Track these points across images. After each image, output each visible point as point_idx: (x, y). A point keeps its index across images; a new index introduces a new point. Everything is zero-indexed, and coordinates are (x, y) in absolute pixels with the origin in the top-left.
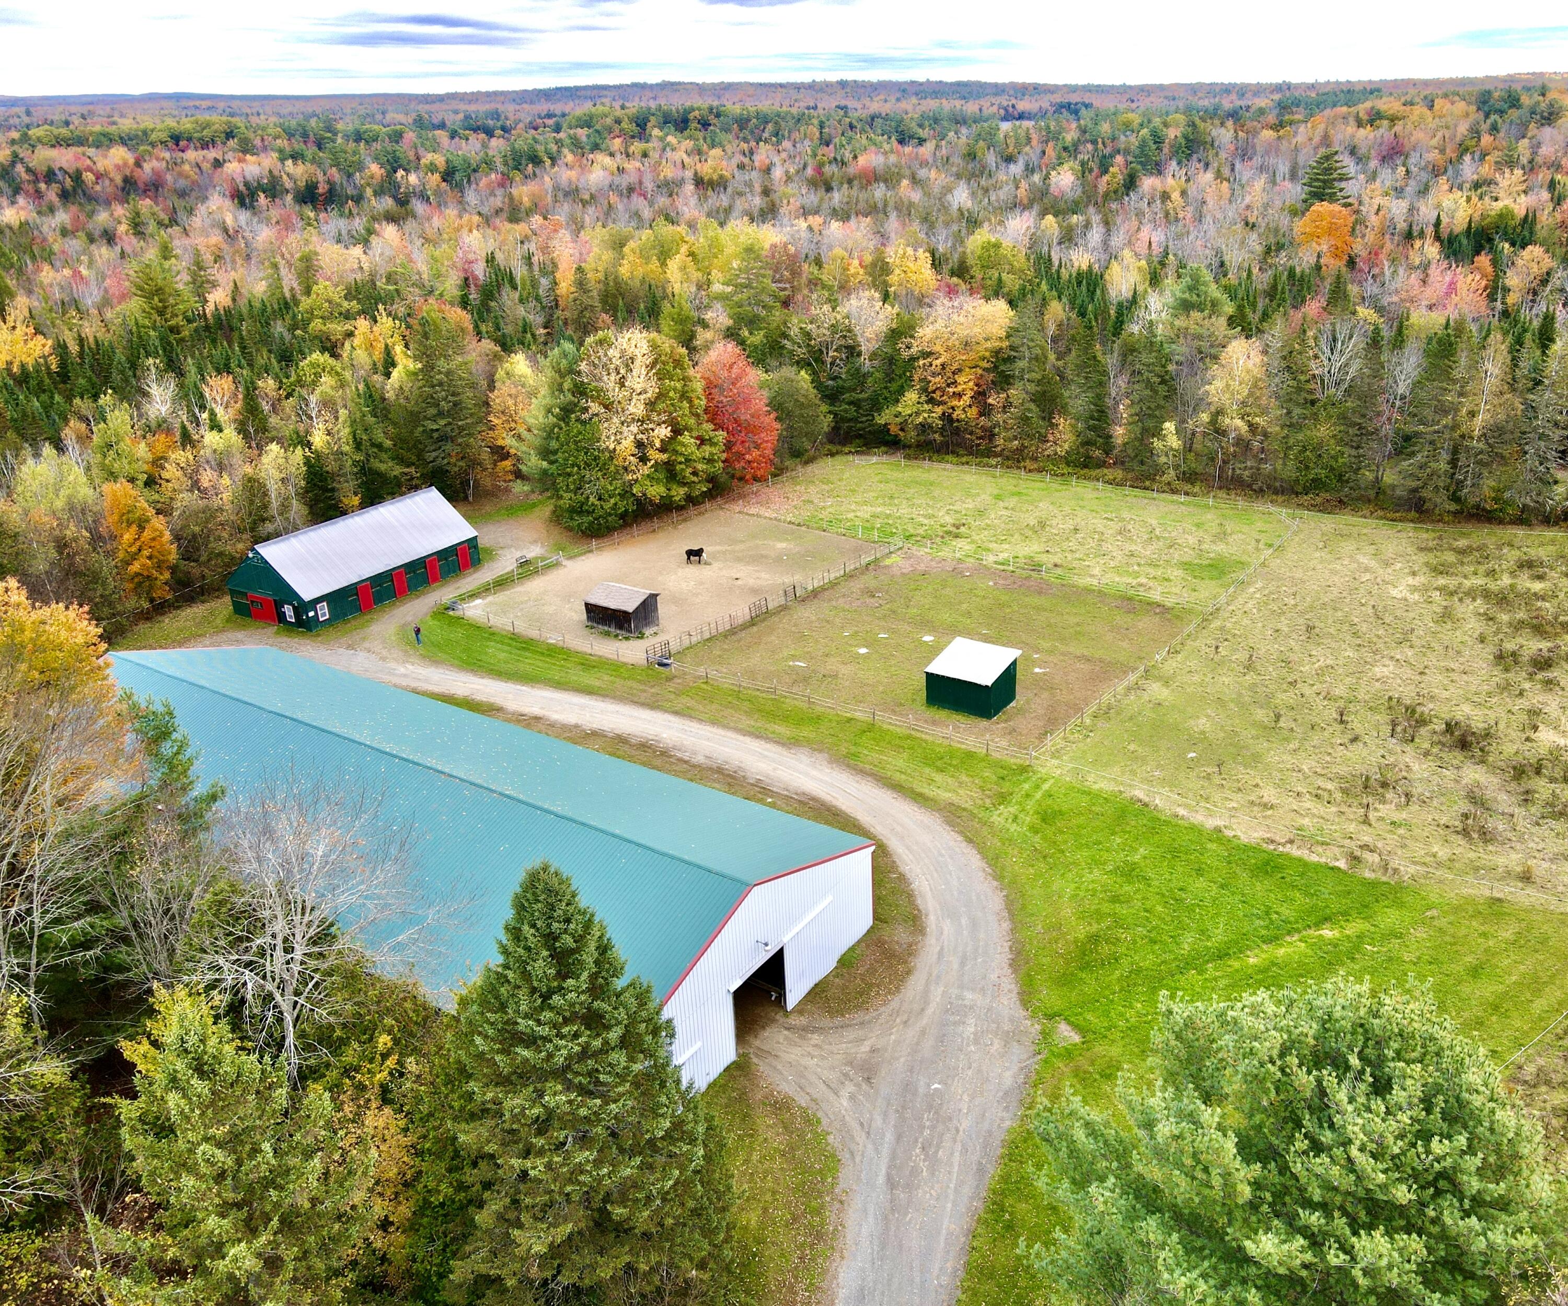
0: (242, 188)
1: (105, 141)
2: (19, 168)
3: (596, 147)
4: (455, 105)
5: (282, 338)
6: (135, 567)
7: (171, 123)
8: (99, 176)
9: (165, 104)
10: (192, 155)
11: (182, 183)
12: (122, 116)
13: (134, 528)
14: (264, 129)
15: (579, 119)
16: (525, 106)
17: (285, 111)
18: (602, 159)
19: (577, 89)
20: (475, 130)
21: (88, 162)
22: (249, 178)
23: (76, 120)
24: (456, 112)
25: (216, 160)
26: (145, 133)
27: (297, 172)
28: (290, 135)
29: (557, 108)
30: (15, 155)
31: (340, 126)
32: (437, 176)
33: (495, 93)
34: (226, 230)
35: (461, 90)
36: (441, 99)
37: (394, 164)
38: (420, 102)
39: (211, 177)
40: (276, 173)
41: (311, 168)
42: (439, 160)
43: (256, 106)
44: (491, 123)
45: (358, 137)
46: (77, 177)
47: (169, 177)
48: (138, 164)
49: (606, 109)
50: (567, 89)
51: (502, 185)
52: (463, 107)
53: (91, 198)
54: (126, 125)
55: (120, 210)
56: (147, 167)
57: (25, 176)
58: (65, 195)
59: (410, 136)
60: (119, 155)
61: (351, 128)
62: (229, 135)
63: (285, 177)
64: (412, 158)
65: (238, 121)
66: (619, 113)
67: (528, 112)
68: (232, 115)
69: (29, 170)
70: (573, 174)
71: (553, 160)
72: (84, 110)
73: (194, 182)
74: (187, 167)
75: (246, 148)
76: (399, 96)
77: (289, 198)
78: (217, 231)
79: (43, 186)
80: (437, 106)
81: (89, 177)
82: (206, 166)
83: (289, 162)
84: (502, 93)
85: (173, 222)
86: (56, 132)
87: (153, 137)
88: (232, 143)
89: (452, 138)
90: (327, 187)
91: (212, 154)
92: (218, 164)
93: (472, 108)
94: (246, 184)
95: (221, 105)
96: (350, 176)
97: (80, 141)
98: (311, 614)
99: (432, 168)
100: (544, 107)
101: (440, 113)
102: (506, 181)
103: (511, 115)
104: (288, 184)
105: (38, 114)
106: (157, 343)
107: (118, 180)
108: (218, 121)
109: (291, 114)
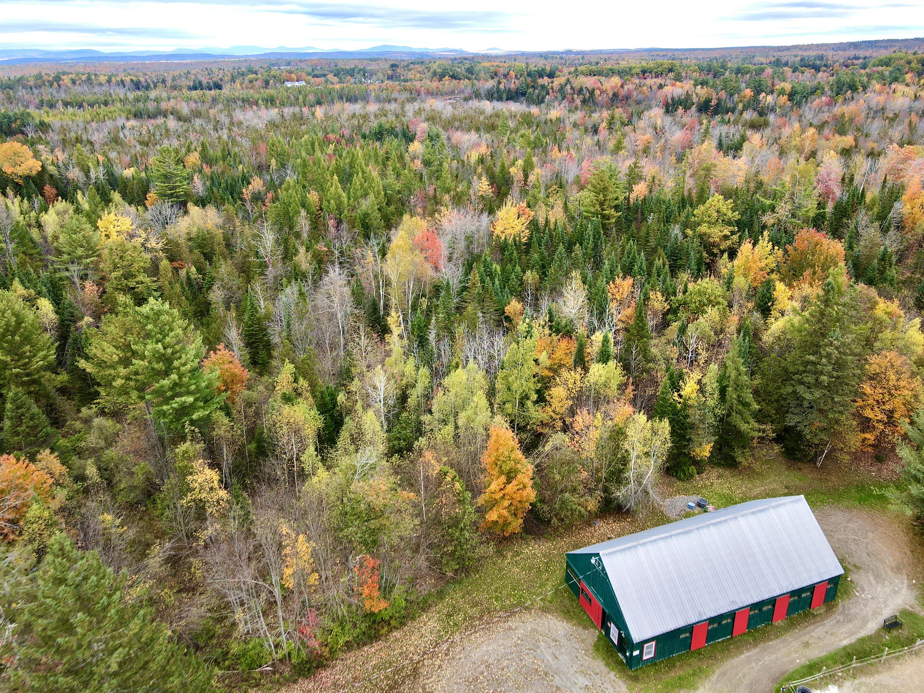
0: (670, 101)
1: (612, 72)
2: (568, 87)
3: (896, 80)
4: (795, 52)
5: (676, 239)
6: (492, 516)
7: (644, 64)
8: (602, 92)
9: (644, 54)
10: (650, 81)
11: (641, 97)
12: (623, 60)
13: (503, 479)
14: (689, 67)
15: (881, 61)
16: (840, 52)
17: (700, 57)
18: (900, 88)
19: (876, 42)
20: (808, 66)
21: (600, 85)
22: (675, 95)
23: (602, 62)
24: (796, 56)
25: (661, 84)
26: (630, 69)
27: (702, 92)
28: (701, 69)
29: (861, 53)
30: (568, 80)
31: (729, 65)
32: (786, 97)
33: (822, 45)
34: (656, 129)
35: (801, 43)
36: (788, 48)
37: (758, 90)
38: (776, 51)
39: (655, 94)
40: (690, 93)
41: (711, 90)
42: (787, 86)
43: (687, 54)
44: (818, 62)
45: (738, 71)
46: (592, 93)
47: (635, 94)
48: (622, 86)
49: (903, 55)
50: (869, 42)
51: (829, 104)
52: (800, 53)
53: (595, 103)
54: (623, 64)
55: (606, 114)
56: (626, 87)
57: (569, 91)
58: (584, 102)
59: (769, 70)
60: (616, 80)
61: (736, 66)
62: (671, 70)
63: (694, 95)
64: (770, 84)
65: (677, 63)
66: (911, 57)
67: (841, 57)
68: (673, 59)
69: (572, 88)
70: (882, 99)
71: (865, 88)
72: (606, 57)
73: (647, 97)
74: (645, 88)
75: (678, 78)
76: (763, 47)
77: (694, 108)
78: (651, 130)
79: (576, 96)
80: (785, 53)
81: (597, 92)
82: (655, 88)
83: (699, 87)
84: (827, 45)
85: (630, 122)
86: (591, 68)
87: (634, 71)
88: (671, 75)
89: (794, 72)
90: (716, 102)
91: (659, 81)
92: (661, 87)
93: (805, 54)
94: (673, 99)
95: (670, 54)
96: (731, 95)
97: (599, 73)
98: (636, 653)
99: (782, 92)
100: (851, 53)
101: (785, 57)
102: (832, 103)
103: (830, 58)
104: (695, 100)
105: (587, 58)
106: (591, 233)
107: (611, 95)
108: (667, 63)
109: (703, 58)
